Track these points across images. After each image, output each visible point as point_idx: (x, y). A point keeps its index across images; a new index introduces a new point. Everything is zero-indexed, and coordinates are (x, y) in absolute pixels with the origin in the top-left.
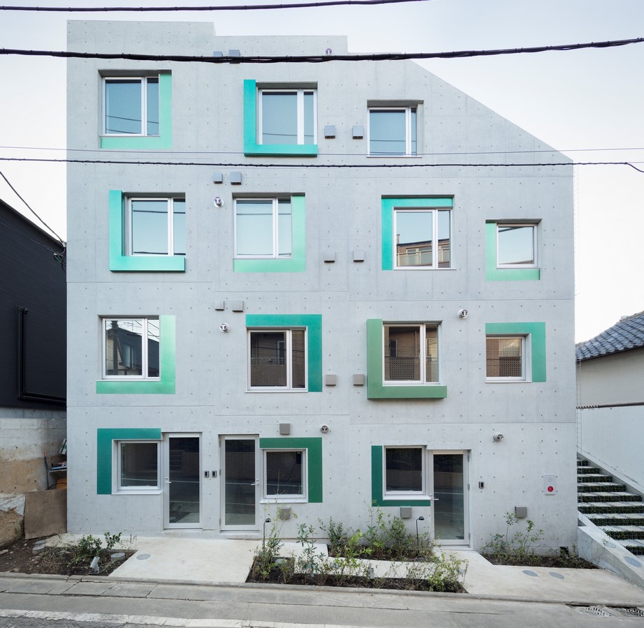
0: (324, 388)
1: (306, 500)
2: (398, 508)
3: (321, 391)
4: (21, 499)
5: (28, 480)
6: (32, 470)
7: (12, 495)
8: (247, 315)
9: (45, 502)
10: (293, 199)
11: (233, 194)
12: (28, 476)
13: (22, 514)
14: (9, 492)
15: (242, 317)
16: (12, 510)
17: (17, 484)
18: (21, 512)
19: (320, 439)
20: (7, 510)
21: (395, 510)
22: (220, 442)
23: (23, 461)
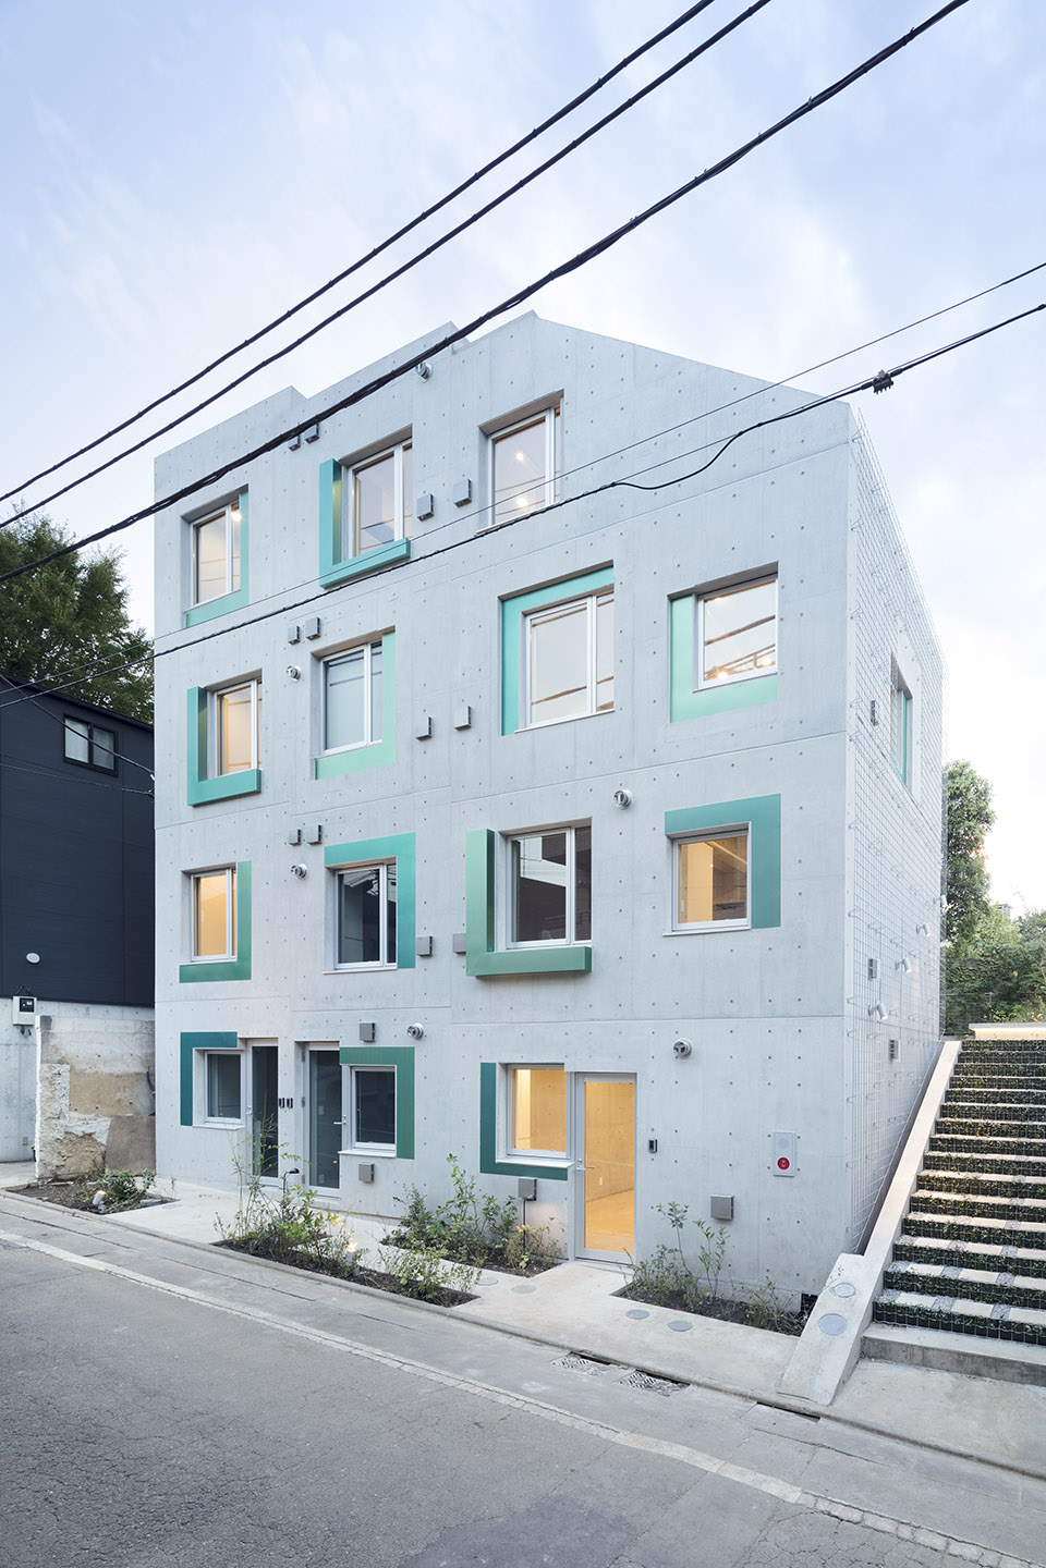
0: (418, 961)
1: (394, 1155)
2: (516, 1179)
3: (413, 966)
4: (105, 1124)
5: (119, 1101)
6: (124, 1088)
7: (92, 1116)
8: (326, 848)
9: (133, 1131)
10: (385, 640)
11: (313, 654)
12: (119, 1096)
13: (104, 1142)
14: (86, 1112)
15: (321, 849)
16: (90, 1135)
17: (99, 1102)
18: (103, 1139)
19: (411, 1050)
20: (81, 1134)
21: (512, 1182)
22: (303, 1054)
23: (111, 1075)
